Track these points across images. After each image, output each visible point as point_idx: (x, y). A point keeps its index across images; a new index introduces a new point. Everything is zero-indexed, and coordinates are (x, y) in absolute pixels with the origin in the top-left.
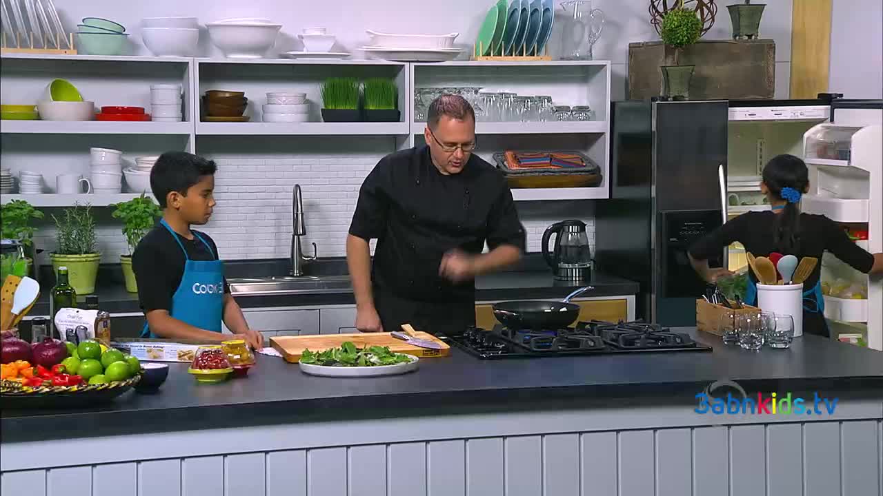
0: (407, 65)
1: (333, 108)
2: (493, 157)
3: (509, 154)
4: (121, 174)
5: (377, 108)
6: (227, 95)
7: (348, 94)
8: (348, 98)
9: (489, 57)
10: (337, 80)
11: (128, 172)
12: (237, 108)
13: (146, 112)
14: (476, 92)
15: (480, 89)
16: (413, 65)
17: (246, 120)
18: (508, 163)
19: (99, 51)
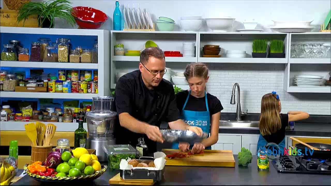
0: (288, 34)
1: (256, 52)
2: (329, 73)
4: (170, 77)
5: (275, 52)
6: (213, 47)
7: (262, 46)
8: (262, 48)
9: (327, 30)
10: (257, 41)
11: (173, 77)
12: (216, 52)
13: (181, 53)
14: (321, 45)
16: (291, 34)
17: (220, 57)
19: (164, 30)
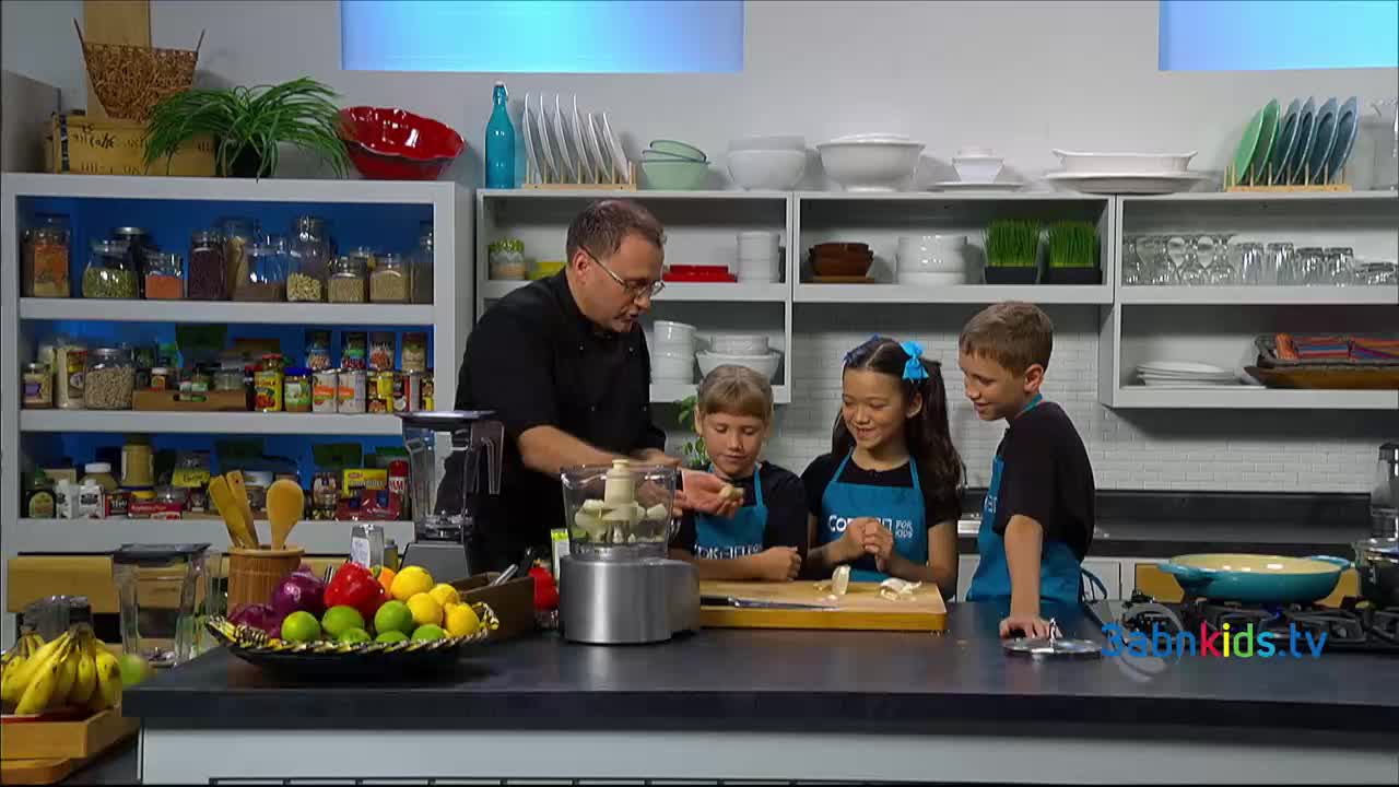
0: (1111, 199)
1: (999, 265)
2: (1256, 342)
3: (1281, 339)
4: (693, 359)
5: (1067, 265)
7: (1022, 245)
8: (1021, 249)
9: (1246, 188)
10: (1005, 224)
11: (701, 355)
12: (856, 265)
13: (729, 271)
14: (1225, 242)
15: (1230, 236)
16: (1121, 199)
17: (869, 281)
18: (1279, 352)
